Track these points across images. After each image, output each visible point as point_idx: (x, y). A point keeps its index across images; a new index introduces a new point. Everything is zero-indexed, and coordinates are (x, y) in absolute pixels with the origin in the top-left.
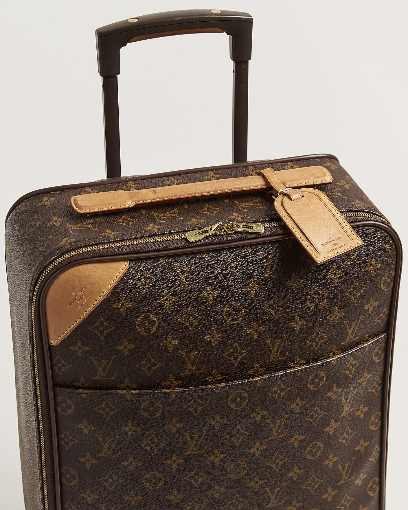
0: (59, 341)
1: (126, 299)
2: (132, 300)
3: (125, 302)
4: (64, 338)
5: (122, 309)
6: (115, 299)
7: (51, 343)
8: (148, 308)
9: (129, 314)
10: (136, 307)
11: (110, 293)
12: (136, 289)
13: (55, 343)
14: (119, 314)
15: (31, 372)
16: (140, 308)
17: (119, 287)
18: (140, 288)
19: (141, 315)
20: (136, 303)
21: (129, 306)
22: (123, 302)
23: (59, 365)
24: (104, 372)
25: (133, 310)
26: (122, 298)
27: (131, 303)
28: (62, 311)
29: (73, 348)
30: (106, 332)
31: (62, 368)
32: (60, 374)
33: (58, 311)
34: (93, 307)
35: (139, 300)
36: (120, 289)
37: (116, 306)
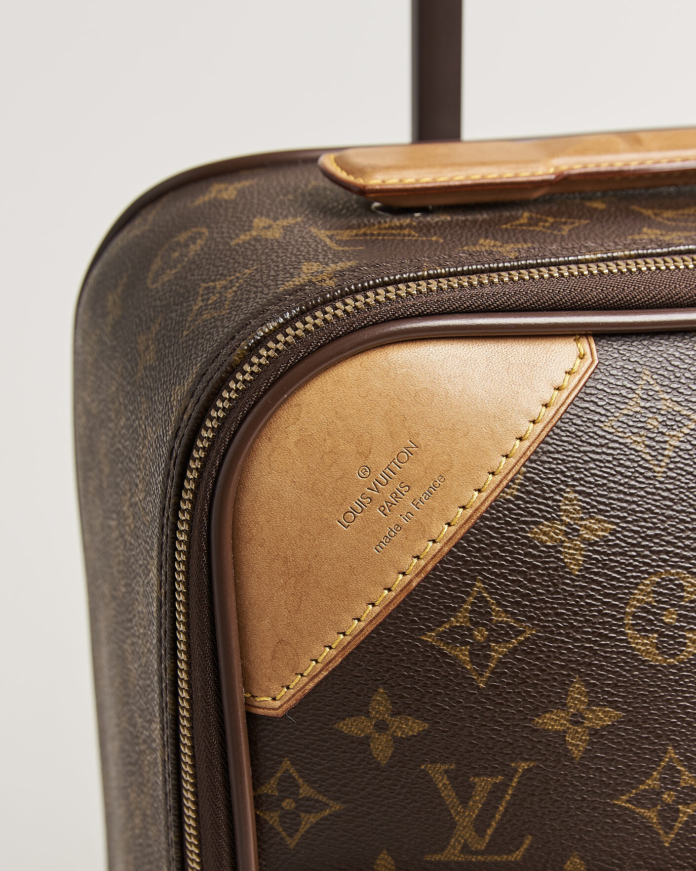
0: (294, 695)
1: (588, 503)
2: (613, 509)
3: (582, 519)
4: (317, 680)
5: (569, 548)
6: (539, 503)
7: (257, 704)
8: (673, 544)
9: (596, 574)
10: (625, 542)
11: (518, 472)
12: (629, 460)
13: (277, 704)
14: (555, 569)
15: (167, 838)
16: (643, 546)
17: (559, 452)
18: (643, 459)
19: (645, 578)
20: (628, 522)
21: (598, 536)
22: (575, 519)
23: (288, 804)
24: (480, 832)
25: (614, 554)
26: (570, 500)
27: (605, 521)
28: (310, 557)
29: (352, 727)
30: (498, 651)
31: (299, 816)
32: (292, 843)
33: (293, 555)
34: (446, 540)
35: (641, 512)
36: (563, 460)
37: (545, 534)
